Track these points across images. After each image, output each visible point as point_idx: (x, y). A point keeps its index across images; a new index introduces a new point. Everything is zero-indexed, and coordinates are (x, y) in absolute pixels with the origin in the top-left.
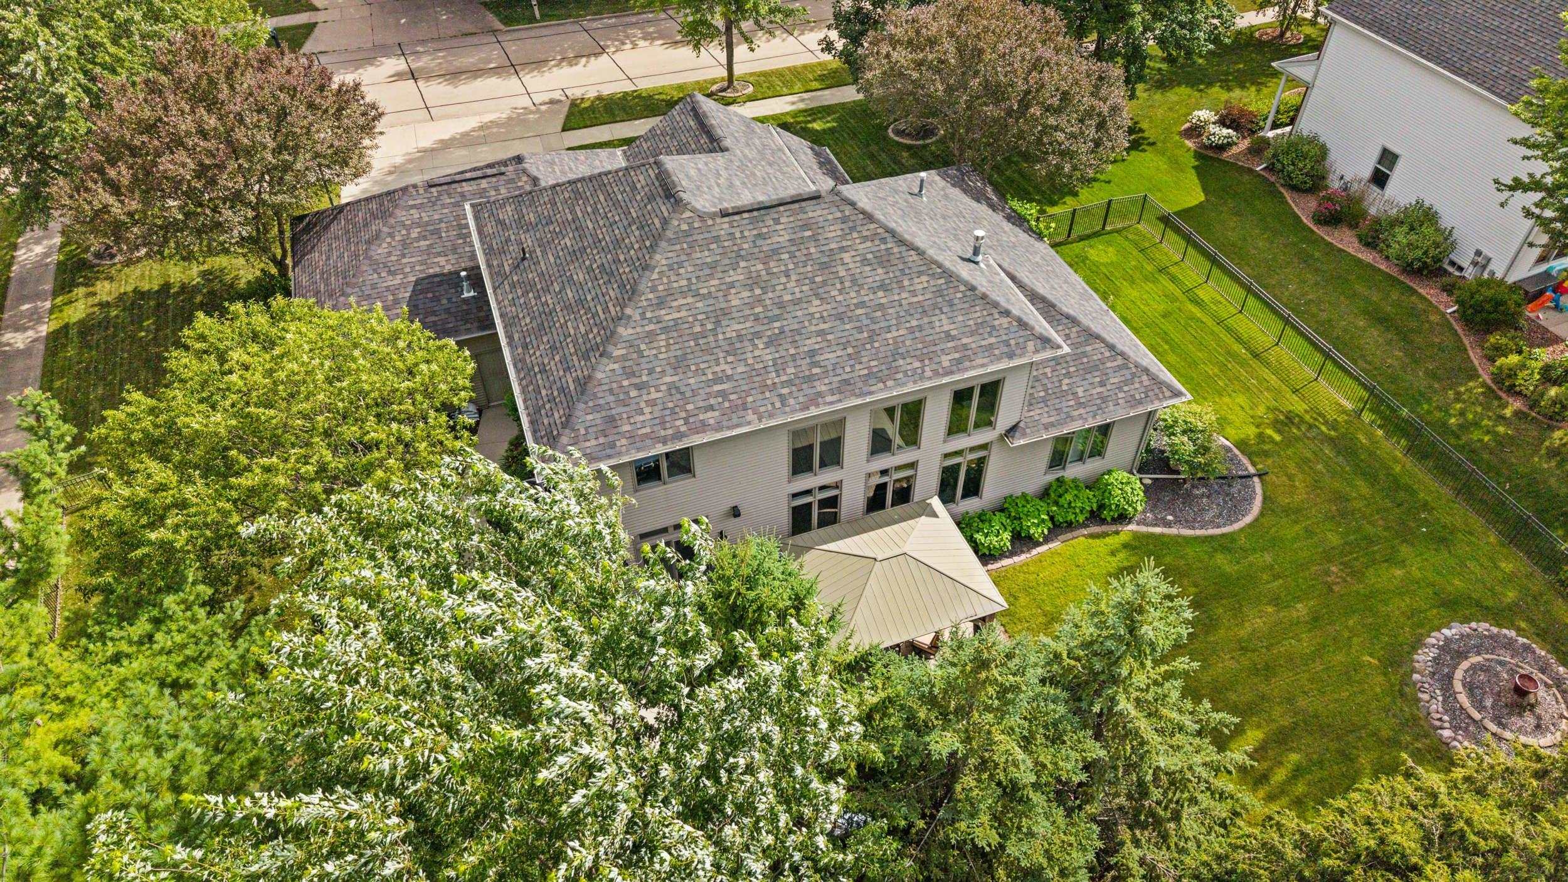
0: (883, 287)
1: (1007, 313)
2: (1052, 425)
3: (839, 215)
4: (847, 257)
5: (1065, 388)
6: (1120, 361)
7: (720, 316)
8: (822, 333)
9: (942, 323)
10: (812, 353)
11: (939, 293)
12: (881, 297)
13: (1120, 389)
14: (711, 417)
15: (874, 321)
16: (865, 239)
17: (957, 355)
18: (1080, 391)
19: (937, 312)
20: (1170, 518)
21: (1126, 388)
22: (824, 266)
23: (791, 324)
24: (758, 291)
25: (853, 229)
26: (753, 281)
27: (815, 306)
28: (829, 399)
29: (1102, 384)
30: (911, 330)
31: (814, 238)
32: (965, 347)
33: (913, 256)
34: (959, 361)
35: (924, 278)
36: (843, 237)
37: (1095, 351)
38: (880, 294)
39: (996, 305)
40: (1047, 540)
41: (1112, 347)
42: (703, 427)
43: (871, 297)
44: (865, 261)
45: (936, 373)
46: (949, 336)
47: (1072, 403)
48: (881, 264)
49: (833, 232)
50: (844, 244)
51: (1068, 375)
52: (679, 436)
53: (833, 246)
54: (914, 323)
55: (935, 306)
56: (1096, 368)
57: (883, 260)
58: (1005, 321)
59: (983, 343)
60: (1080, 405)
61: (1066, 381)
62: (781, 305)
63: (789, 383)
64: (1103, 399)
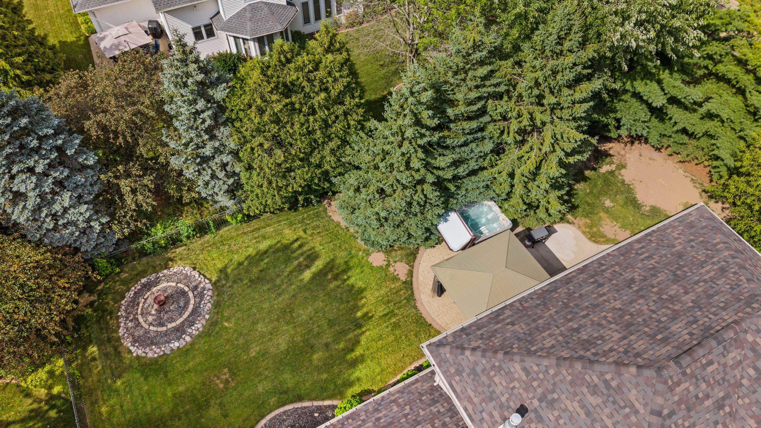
0: (577, 330)
3: (645, 356)
4: (616, 336)
5: (407, 407)
13: (364, 421)
15: (571, 312)
16: (611, 350)
17: (501, 317)
18: (395, 409)
19: (528, 332)
20: (316, 415)
21: (360, 422)
24: (664, 297)
25: (626, 352)
28: (574, 274)
29: (378, 419)
30: (540, 317)
31: (653, 337)
32: (498, 323)
33: (565, 355)
34: (499, 315)
35: (548, 345)
36: (629, 345)
38: (575, 326)
39: (485, 350)
43: (580, 323)
44: (601, 338)
46: (513, 324)
47: (400, 401)
48: (587, 341)
50: (626, 341)
51: (406, 416)
53: (633, 337)
54: (540, 321)
55: (531, 335)
57: (587, 344)
59: (485, 329)
61: (406, 412)
62: (641, 296)
63: (603, 271)
64: (376, 410)
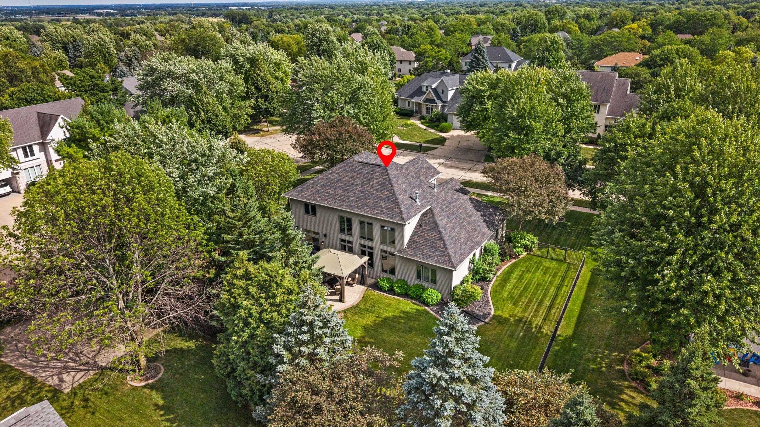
0: (377, 190)
1: (400, 208)
2: (410, 255)
3: (382, 171)
4: (375, 181)
5: (422, 248)
6: (444, 249)
7: (339, 181)
8: (355, 193)
9: (383, 204)
10: (350, 196)
11: (388, 197)
12: (375, 192)
13: (437, 257)
14: (319, 199)
15: (368, 196)
16: (383, 178)
18: (425, 251)
21: (439, 257)
22: (369, 180)
23: (351, 188)
25: (382, 175)
26: (352, 178)
27: (359, 188)
29: (433, 253)
30: (374, 202)
31: (372, 174)
32: (383, 211)
33: (390, 187)
35: (388, 192)
37: (440, 244)
39: (399, 205)
40: (398, 295)
41: (445, 245)
42: (316, 200)
43: (373, 191)
44: (378, 183)
45: (371, 213)
46: (381, 207)
47: (420, 252)
49: (378, 174)
50: (377, 178)
51: (426, 245)
52: (310, 199)
53: (375, 177)
54: (376, 201)
55: (385, 200)
56: (435, 248)
57: (382, 184)
58: (397, 210)
59: (388, 212)
60: (422, 254)
61: (424, 246)
62: (352, 184)
63: (339, 200)
64: (430, 256)
